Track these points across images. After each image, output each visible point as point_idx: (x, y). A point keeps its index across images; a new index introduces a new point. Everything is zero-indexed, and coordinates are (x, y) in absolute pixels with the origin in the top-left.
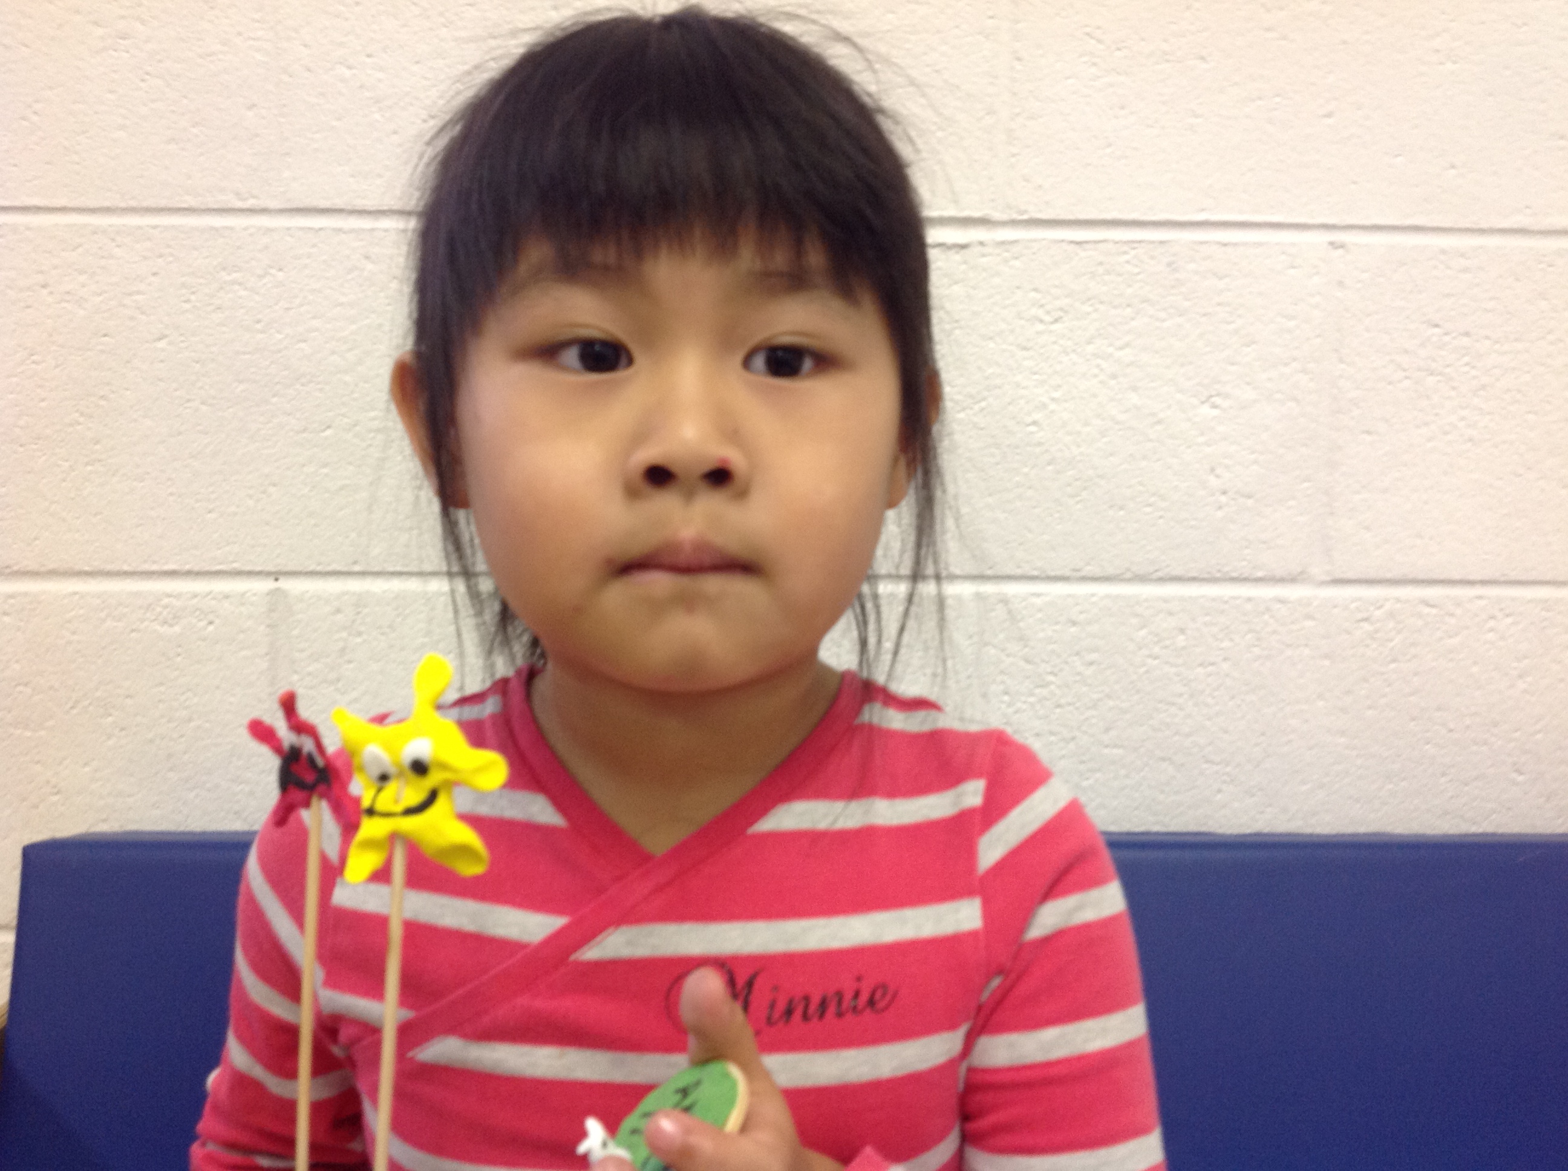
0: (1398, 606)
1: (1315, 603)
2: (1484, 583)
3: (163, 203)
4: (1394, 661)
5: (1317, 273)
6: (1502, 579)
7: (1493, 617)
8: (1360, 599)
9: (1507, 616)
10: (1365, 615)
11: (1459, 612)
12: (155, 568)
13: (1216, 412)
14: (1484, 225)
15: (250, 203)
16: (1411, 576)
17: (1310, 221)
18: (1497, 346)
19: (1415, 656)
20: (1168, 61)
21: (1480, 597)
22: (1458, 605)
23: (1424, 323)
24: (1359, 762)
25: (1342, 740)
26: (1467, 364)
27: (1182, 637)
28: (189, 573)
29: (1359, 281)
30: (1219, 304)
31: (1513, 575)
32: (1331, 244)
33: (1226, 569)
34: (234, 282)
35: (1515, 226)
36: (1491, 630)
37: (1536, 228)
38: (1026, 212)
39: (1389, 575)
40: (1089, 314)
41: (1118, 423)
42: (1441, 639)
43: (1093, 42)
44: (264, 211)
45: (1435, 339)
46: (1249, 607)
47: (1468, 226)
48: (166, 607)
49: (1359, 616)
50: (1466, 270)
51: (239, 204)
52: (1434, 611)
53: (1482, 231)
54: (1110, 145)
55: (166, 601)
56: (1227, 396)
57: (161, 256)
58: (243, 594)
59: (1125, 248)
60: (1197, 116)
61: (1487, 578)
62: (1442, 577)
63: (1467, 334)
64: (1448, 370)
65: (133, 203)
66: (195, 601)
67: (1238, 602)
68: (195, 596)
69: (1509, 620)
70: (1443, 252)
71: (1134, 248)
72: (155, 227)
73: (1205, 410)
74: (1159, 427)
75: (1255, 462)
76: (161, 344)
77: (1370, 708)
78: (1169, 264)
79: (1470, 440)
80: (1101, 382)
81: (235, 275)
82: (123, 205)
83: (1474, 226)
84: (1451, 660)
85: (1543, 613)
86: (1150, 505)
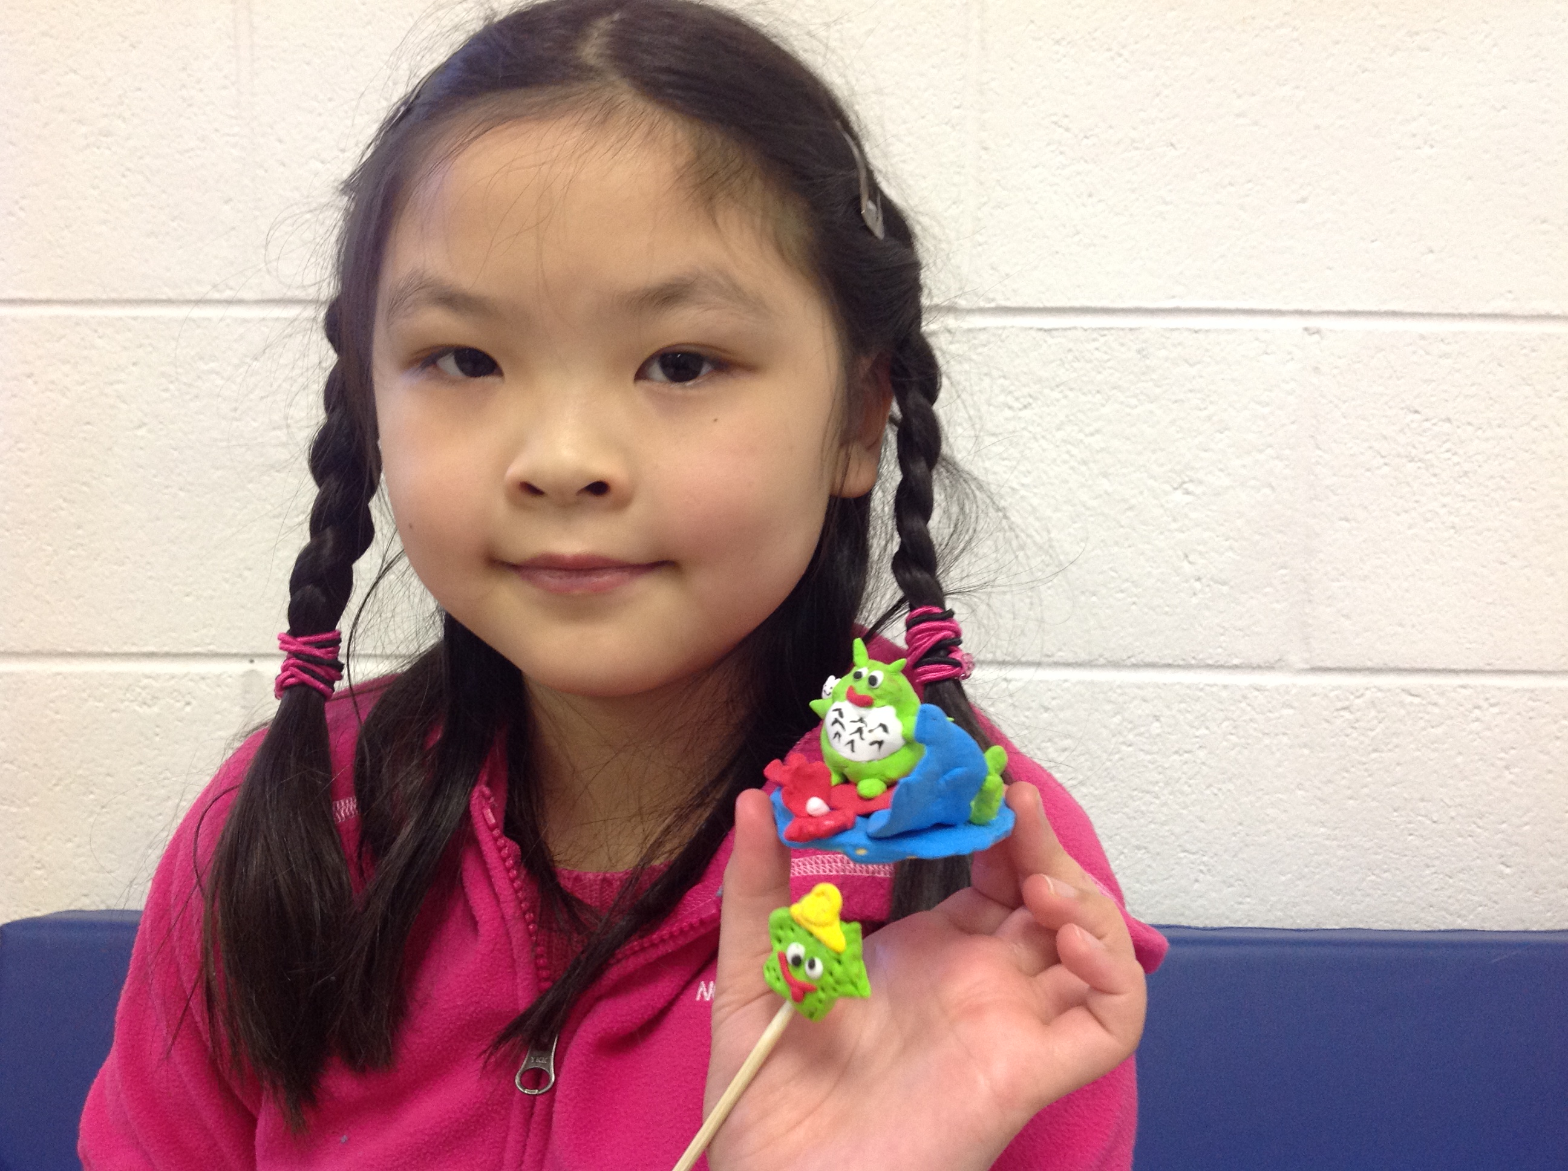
0: (1379, 694)
1: (1294, 691)
2: (1467, 671)
3: (142, 295)
4: (1375, 751)
5: (1292, 359)
6: (1488, 668)
7: (1478, 707)
8: (1339, 687)
9: (1492, 705)
10: (1347, 703)
11: (1442, 701)
12: (134, 649)
13: (1189, 498)
14: (1465, 311)
15: (228, 294)
16: (1392, 665)
17: (1284, 308)
18: (1480, 432)
19: (1396, 746)
20: (1137, 149)
21: (1463, 687)
22: (1442, 694)
23: (1402, 409)
24: (1340, 852)
25: (1323, 830)
26: (1448, 451)
27: (1157, 724)
28: (167, 655)
29: (1336, 367)
30: (1191, 391)
31: (1499, 665)
32: (1306, 329)
33: (1201, 656)
34: (213, 371)
35: (1497, 311)
36: (1477, 720)
37: (1518, 312)
38: (993, 300)
39: (1369, 664)
40: (1058, 400)
41: (1088, 509)
42: (1424, 729)
43: (1061, 130)
44: (241, 302)
45: (1414, 425)
46: (1224, 694)
47: (1446, 311)
48: (144, 688)
49: (1339, 705)
50: (1446, 355)
51: (216, 296)
52: (1417, 700)
53: (1461, 316)
54: (1078, 233)
55: (145, 682)
56: (1201, 482)
57: (141, 346)
58: (220, 675)
59: (1095, 335)
60: (1166, 203)
61: (1470, 668)
62: (1425, 666)
63: (1449, 420)
64: (1429, 456)
65: (114, 295)
66: (173, 682)
67: (1214, 689)
68: (173, 677)
69: (1495, 710)
70: (1423, 337)
71: (1105, 335)
72: (135, 318)
73: (1178, 496)
74: (1130, 513)
75: (1231, 548)
76: (141, 432)
77: (1350, 798)
78: (1139, 352)
79: (1453, 527)
80: (1072, 468)
81: (213, 365)
82: (104, 297)
83: (1455, 312)
84: (1436, 750)
85: (1530, 703)
86: (1122, 591)
